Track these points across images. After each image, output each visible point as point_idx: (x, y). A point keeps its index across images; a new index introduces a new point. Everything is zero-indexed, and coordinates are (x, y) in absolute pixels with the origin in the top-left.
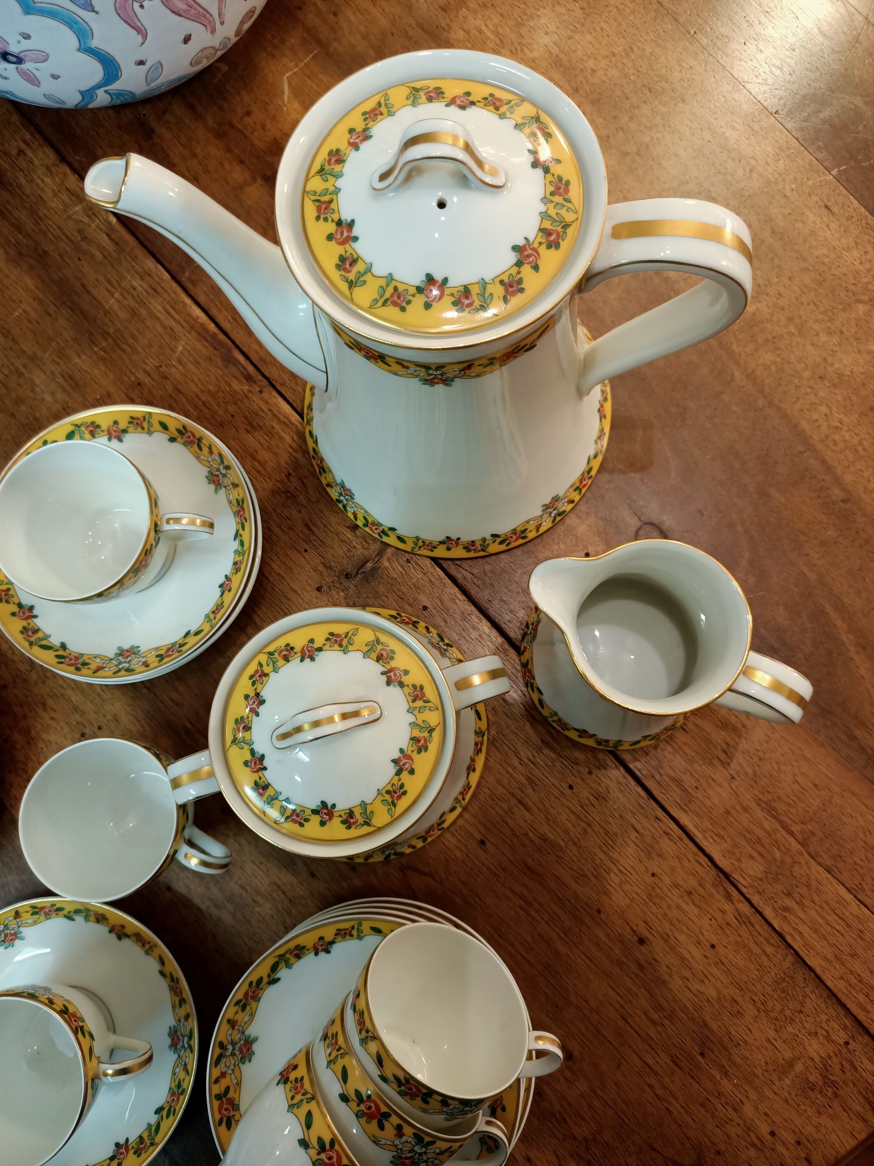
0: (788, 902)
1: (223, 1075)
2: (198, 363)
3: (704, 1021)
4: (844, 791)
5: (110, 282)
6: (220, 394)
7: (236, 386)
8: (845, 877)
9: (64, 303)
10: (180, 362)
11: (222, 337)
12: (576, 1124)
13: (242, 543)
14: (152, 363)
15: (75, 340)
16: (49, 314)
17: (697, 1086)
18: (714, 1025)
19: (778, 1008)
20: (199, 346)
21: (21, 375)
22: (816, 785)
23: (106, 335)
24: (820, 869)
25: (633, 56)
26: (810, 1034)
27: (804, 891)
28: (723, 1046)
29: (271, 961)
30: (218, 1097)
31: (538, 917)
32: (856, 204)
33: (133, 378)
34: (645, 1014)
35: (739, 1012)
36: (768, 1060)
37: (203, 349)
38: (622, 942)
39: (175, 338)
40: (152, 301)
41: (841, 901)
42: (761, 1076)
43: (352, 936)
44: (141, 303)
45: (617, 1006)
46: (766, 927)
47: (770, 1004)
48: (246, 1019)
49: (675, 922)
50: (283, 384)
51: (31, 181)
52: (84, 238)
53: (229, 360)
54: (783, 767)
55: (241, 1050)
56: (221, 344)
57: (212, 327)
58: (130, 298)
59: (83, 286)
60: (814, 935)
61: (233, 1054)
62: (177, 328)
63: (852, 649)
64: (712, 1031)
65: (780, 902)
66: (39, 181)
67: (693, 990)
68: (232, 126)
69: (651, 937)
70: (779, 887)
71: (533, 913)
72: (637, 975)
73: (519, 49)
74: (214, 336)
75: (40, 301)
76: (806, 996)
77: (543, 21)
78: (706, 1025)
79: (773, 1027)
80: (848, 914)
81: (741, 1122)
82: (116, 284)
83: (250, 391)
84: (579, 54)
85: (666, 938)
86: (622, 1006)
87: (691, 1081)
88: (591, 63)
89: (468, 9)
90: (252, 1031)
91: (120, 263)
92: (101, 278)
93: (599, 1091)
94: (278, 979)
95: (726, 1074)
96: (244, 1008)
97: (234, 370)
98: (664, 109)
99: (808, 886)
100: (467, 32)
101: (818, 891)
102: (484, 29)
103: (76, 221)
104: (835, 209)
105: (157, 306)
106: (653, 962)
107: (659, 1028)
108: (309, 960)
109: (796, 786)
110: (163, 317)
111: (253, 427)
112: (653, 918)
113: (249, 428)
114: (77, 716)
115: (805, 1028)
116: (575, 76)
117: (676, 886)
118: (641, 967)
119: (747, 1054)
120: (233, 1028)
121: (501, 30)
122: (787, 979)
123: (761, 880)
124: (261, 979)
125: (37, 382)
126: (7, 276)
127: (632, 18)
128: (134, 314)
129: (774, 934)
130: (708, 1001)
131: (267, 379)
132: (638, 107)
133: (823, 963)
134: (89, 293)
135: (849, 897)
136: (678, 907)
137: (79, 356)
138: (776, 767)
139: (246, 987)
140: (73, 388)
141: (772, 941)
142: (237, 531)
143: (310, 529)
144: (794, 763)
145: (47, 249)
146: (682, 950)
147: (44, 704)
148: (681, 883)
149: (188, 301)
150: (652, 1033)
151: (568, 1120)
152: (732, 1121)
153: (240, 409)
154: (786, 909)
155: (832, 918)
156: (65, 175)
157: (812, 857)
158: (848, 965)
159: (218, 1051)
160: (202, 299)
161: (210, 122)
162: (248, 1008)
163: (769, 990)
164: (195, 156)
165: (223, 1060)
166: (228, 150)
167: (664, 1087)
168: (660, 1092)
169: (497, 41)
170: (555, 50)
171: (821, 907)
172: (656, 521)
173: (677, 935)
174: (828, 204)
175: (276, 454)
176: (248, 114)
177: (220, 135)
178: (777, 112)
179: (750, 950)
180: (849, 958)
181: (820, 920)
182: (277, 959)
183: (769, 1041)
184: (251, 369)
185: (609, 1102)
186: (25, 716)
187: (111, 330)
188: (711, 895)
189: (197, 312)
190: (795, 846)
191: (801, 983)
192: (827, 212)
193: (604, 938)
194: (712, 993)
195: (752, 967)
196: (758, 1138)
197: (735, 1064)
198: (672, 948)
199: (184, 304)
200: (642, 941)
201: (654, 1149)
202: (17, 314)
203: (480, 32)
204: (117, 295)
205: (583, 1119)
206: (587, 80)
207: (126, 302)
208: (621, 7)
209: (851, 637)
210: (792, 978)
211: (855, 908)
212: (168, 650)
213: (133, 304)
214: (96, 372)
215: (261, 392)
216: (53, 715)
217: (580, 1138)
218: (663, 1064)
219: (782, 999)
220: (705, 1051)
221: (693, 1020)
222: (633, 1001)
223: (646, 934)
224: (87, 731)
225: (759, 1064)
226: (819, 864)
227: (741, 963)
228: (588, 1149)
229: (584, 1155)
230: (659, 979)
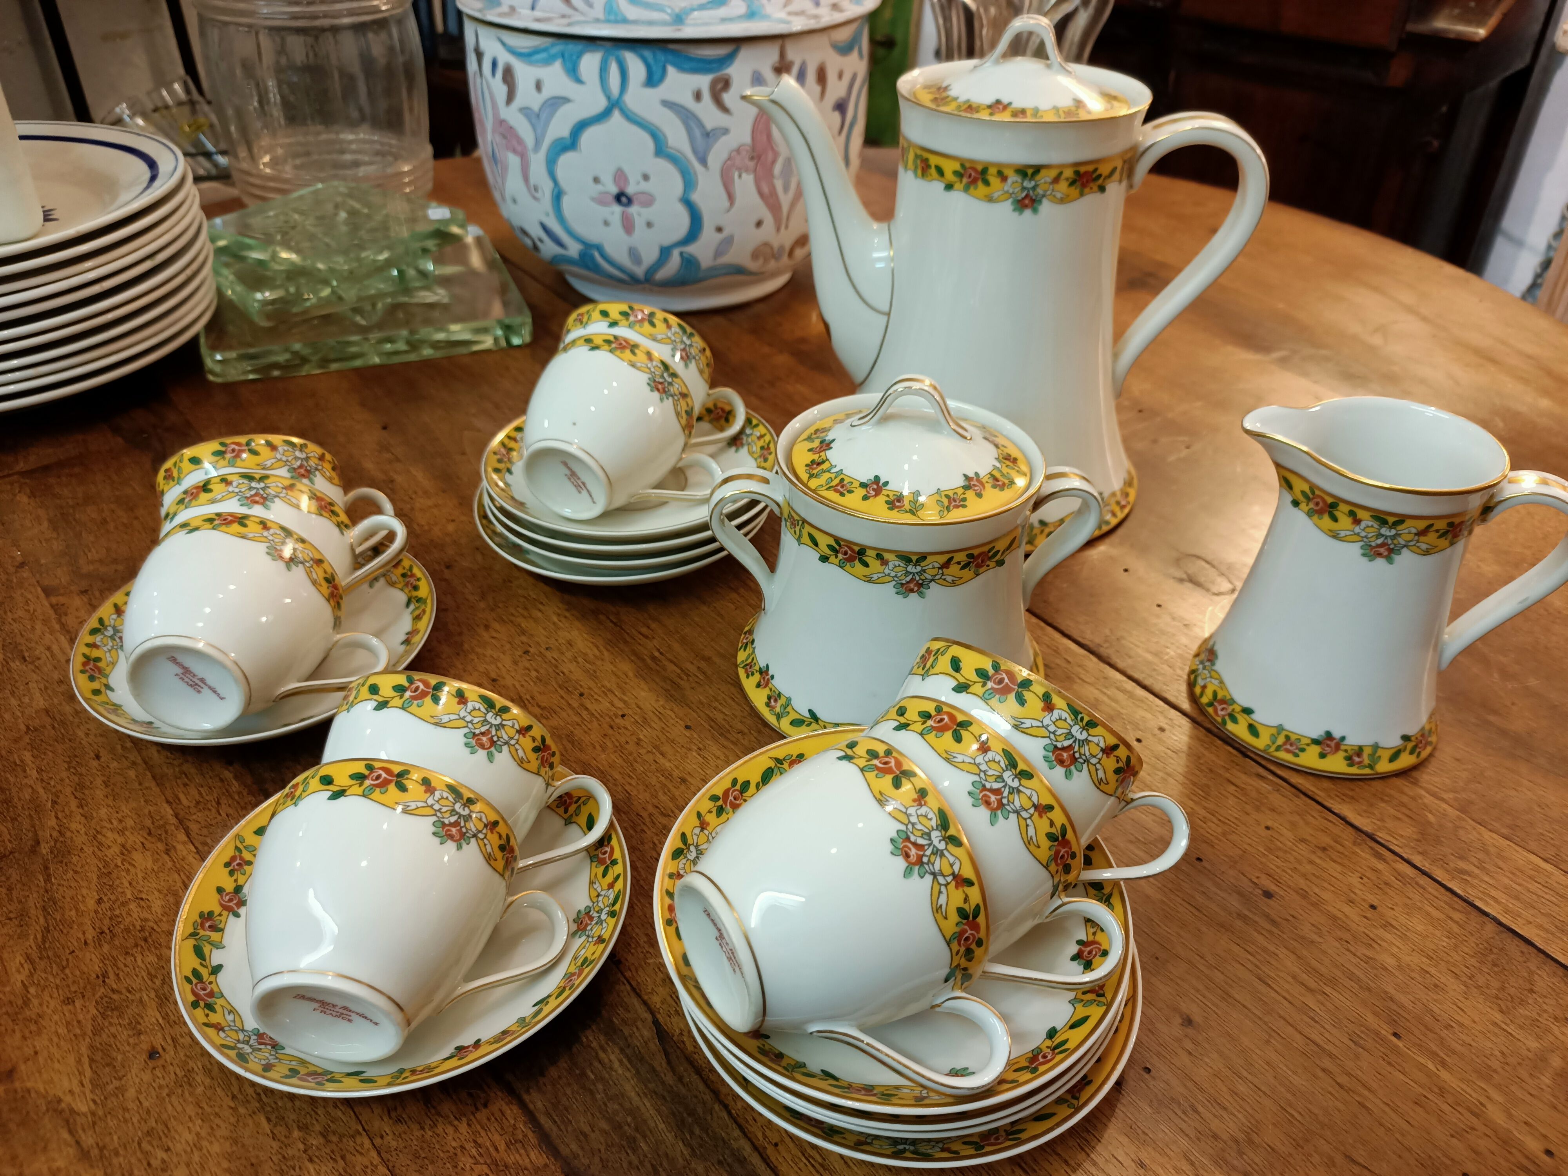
0: (1464, 865)
1: (681, 876)
3: (1386, 993)
4: (1496, 766)
8: (1534, 846)
12: (1215, 1116)
17: (1402, 1077)
18: (1404, 1000)
19: (1496, 984)
22: (1458, 760)
24: (1495, 836)
27: (1480, 855)
28: (1426, 1027)
30: (671, 894)
34: (1295, 978)
35: (1436, 986)
36: (1504, 1049)
41: (1536, 868)
42: (1500, 1070)
45: (1249, 966)
46: (1442, 890)
47: (1481, 978)
48: (719, 829)
49: (1313, 878)
60: (1514, 902)
64: (1402, 1007)
65: (1451, 864)
67: (1358, 954)
69: (1280, 891)
70: (1445, 850)
72: (1271, 932)
76: (1531, 973)
78: (1392, 999)
79: (1496, 1008)
81: (1489, 1132)
85: (1303, 894)
86: (1256, 966)
87: (1389, 1068)
93: (1243, 1072)
95: (1444, 1064)
96: (720, 807)
99: (1487, 852)
101: (1502, 857)
106: (1290, 918)
107: (1320, 997)
112: (1278, 871)
115: (1545, 1011)
117: (1303, 840)
118: (1272, 921)
119: (1468, 1040)
120: (703, 829)
122: (1495, 950)
123: (1418, 840)
124: (746, 783)
129: (1456, 899)
130: (1386, 969)
136: (1311, 862)
139: (727, 784)
141: (1456, 906)
146: (1330, 909)
148: (1309, 838)
150: (1311, 1002)
151: (1200, 1109)
152: (1473, 1129)
154: (1462, 872)
155: (1533, 886)
157: (1480, 824)
159: (679, 845)
162: (724, 814)
163: (1473, 961)
165: (683, 859)
167: (1349, 1074)
168: (1343, 1079)
171: (1514, 874)
173: (1317, 890)
179: (1428, 914)
181: (1517, 887)
182: (772, 764)
183: (1495, 1024)
185: (1263, 1088)
188: (1354, 853)
190: (1453, 813)
191: (1518, 956)
193: (1212, 886)
194: (1388, 960)
195: (1438, 933)
196: (1527, 1157)
197: (1454, 1052)
198: (1315, 905)
200: (1268, 895)
201: (1353, 1161)
205: (1225, 1109)
210: (1502, 949)
216: (495, 635)
217: (1225, 1136)
218: (1337, 1043)
219: (1496, 973)
220: (1400, 1031)
221: (1369, 989)
222: (1273, 962)
223: (1272, 887)
224: (532, 650)
225: (1492, 1055)
226: (1490, 831)
227: (1420, 928)
228: (1241, 1153)
229: (1235, 1162)
230: (1303, 938)
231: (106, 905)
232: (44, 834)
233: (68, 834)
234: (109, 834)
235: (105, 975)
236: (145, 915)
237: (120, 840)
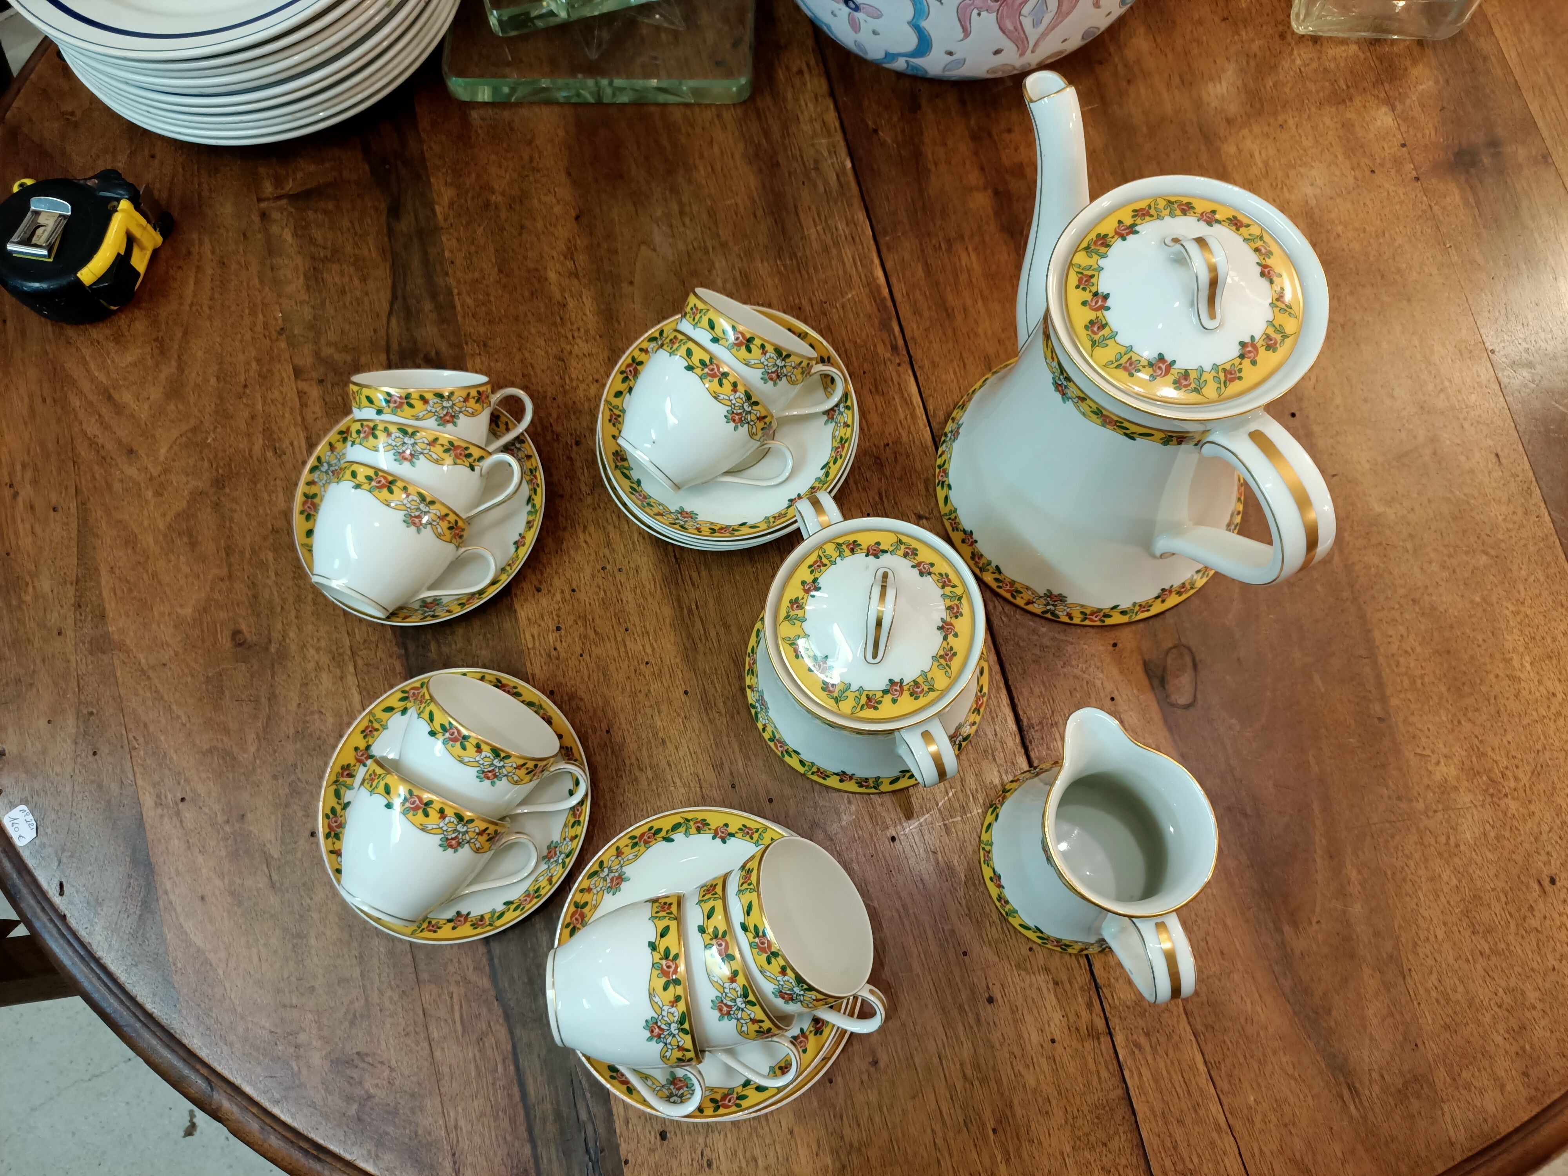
0: (1143, 1040)
1: (589, 890)
2: (858, 316)
3: (1011, 1102)
4: (1247, 972)
5: (819, 215)
6: (864, 350)
7: (880, 349)
8: (1208, 1049)
9: (773, 213)
10: (843, 307)
11: (889, 303)
12: (850, 1126)
13: (827, 474)
14: (819, 296)
15: (766, 247)
16: (755, 216)
17: (976, 1157)
18: (1019, 1111)
19: (1086, 1129)
20: (866, 302)
21: (706, 252)
22: (1222, 953)
23: (793, 255)
24: (1188, 1028)
25: (1381, 240)
26: (1103, 1168)
27: (1163, 1039)
28: (1017, 1135)
29: (677, 819)
30: (577, 905)
31: (908, 929)
32: (1527, 466)
33: (797, 301)
34: (961, 1065)
35: (1047, 1113)
36: (1053, 1170)
37: (869, 307)
38: (973, 992)
39: (850, 286)
40: (846, 247)
41: (1193, 1066)
43: (752, 838)
44: (836, 244)
45: (940, 1045)
46: (1112, 1051)
47: (1080, 1122)
48: (630, 857)
49: (1030, 1001)
50: (921, 368)
51: (797, 100)
52: (817, 169)
53: (885, 325)
54: (1200, 921)
55: (612, 880)
56: (886, 307)
57: (885, 291)
58: (829, 236)
59: (796, 207)
60: (1152, 1082)
61: (605, 879)
62: (855, 278)
63: (1319, 852)
64: (1014, 1116)
65: (1135, 1037)
66: (803, 103)
67: (1016, 1069)
68: (990, 134)
69: (1000, 1001)
70: (1141, 1023)
71: (906, 923)
72: (971, 1027)
73: (1280, 186)
74: (883, 300)
75: (754, 202)
76: (1117, 1133)
77: (1314, 172)
78: (1011, 1107)
79: (1072, 1143)
80: (1194, 1083)
82: (823, 218)
83: (890, 360)
84: (1333, 215)
85: (1014, 1010)
86: (944, 1048)
87: (973, 1147)
88: (1340, 229)
89: (1251, 131)
90: (628, 870)
91: (836, 203)
92: (813, 208)
93: (885, 1110)
94: (672, 840)
95: (1008, 1161)
96: (635, 845)
97: (885, 335)
98: (1386, 299)
99: (1169, 1037)
100: (1240, 151)
101: (1176, 1047)
102: (1257, 155)
103: (817, 151)
104: (1503, 460)
105: (848, 253)
106: (992, 1024)
107: (967, 1085)
108: (706, 838)
109: (1203, 944)
110: (849, 262)
111: (877, 390)
112: (1012, 987)
113: (873, 390)
114: (607, 551)
115: (1101, 1160)
116: (1319, 233)
117: (1048, 971)
118: (978, 1021)
119: (1036, 1154)
120: (618, 856)
121: (1271, 162)
122: (1107, 1108)
123: (1128, 1007)
124: (660, 830)
125: (717, 265)
126: (736, 168)
127: (1398, 207)
128: (826, 250)
129: (1115, 1062)
130: (1024, 1086)
131: (910, 357)
132: (1363, 286)
133: (1148, 1113)
134: (797, 215)
135: (1202, 1068)
136: (1039, 989)
137: (762, 261)
138: (1193, 916)
139: (645, 829)
140: (743, 284)
141: (1110, 1067)
142: (828, 463)
143: (881, 498)
144: (1212, 922)
145: (780, 161)
146: (1023, 1029)
147: (585, 527)
148: (1053, 970)
149: (877, 261)
150: (959, 1086)
151: (845, 1118)
153: (874, 369)
154: (1137, 1045)
155: (1177, 1078)
156: (827, 108)
157: (1186, 1014)
158: (1170, 1127)
159: (596, 868)
160: (889, 265)
161: (973, 122)
162: (637, 848)
163: (1086, 1109)
164: (945, 144)
165: (596, 878)
166: (976, 153)
167: (945, 1140)
168: (940, 1141)
169: (1264, 171)
170: (1313, 202)
171: (1172, 1063)
172: (1194, 649)
173: (1025, 1012)
174: (1500, 453)
175: (885, 423)
176: (1009, 131)
177: (975, 138)
178: (1493, 351)
179: (1086, 1063)
180: (1175, 1122)
181: (1164, 1072)
182: (682, 821)
183: (1062, 1153)
184: (900, 342)
185: (889, 1124)
186: (565, 529)
187: (799, 254)
188: (1075, 996)
189: (879, 273)
191: (1118, 1118)
192: (1495, 460)
193: (958, 979)
194: (1031, 1082)
195: (1080, 1079)
197: (1020, 1157)
198: (1015, 1021)
199: (872, 262)
200: (991, 1000)
202: (728, 202)
203: (1252, 155)
204: (819, 228)
205: (859, 1125)
206: (1328, 241)
207: (823, 237)
208: (1392, 194)
209: (1324, 842)
210: (1112, 1110)
211: (1203, 1080)
212: (721, 529)
213: (829, 240)
214: (769, 281)
215: (899, 365)
216: (588, 539)
217: (847, 1140)
218: (954, 1119)
219: (1093, 1123)
220: (1000, 1130)
221: (1002, 1095)
222: (956, 1048)
223: (998, 996)
224: (608, 567)
225: (1042, 1170)
226: (1189, 1023)
227: (1072, 1070)
228: (849, 1154)
229: (843, 1157)
230: (989, 1041)
231: (302, 710)
232: (275, 635)
233: (288, 641)
234: (311, 650)
235: (295, 766)
236: (323, 728)
237: (316, 657)
